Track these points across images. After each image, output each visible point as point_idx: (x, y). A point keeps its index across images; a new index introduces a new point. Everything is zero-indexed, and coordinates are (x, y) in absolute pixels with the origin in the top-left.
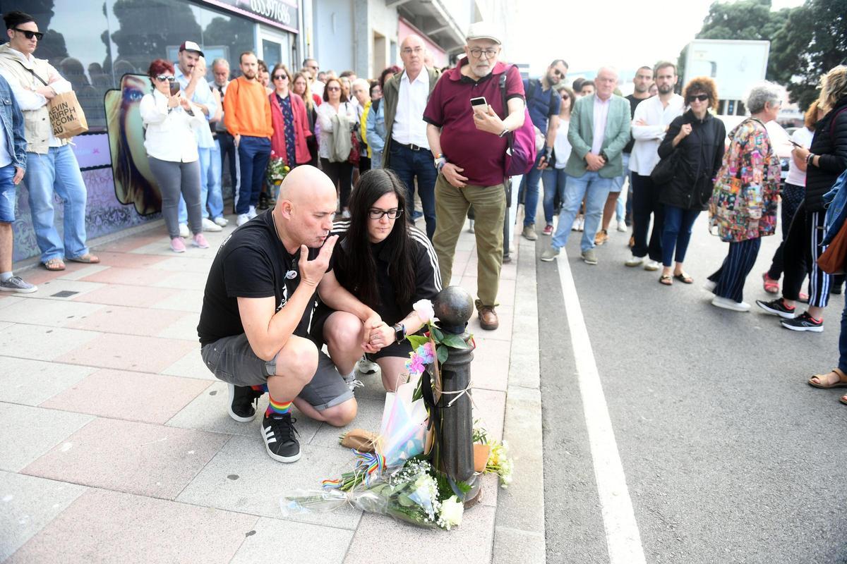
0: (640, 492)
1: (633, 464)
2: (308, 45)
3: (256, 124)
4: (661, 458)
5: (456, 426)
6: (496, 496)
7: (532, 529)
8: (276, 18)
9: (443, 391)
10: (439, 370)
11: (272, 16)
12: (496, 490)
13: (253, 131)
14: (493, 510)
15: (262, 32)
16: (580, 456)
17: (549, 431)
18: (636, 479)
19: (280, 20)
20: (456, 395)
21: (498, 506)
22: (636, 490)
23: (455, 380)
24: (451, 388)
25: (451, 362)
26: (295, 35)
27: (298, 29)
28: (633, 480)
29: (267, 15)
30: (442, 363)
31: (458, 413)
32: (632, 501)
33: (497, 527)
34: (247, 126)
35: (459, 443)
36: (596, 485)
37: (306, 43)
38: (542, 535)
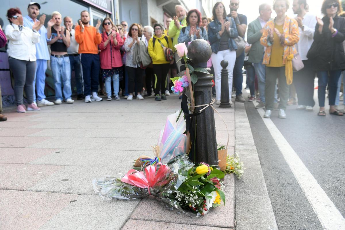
0: (328, 187)
1: (321, 176)
2: (117, 20)
3: (90, 47)
4: (338, 173)
5: (205, 128)
6: (234, 182)
7: (260, 195)
8: (99, 4)
9: (196, 105)
10: (193, 90)
11: (97, 3)
12: (234, 180)
13: (89, 51)
14: (233, 188)
15: (92, 11)
16: (285, 173)
17: (263, 165)
18: (324, 182)
19: (102, 6)
20: (204, 107)
21: (236, 186)
22: (325, 186)
23: (203, 98)
24: (200, 103)
25: (199, 85)
26: (110, 15)
27: (111, 11)
28: (322, 183)
29: (95, 2)
30: (194, 84)
31: (206, 120)
32: (324, 190)
33: (236, 194)
34: (85, 49)
35: (208, 140)
36: (299, 184)
37: (116, 19)
38: (268, 197)
